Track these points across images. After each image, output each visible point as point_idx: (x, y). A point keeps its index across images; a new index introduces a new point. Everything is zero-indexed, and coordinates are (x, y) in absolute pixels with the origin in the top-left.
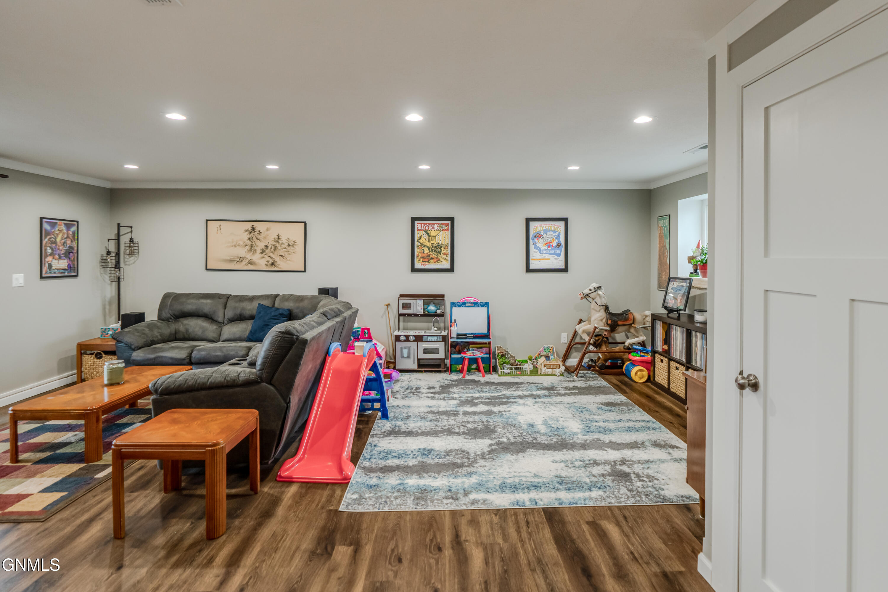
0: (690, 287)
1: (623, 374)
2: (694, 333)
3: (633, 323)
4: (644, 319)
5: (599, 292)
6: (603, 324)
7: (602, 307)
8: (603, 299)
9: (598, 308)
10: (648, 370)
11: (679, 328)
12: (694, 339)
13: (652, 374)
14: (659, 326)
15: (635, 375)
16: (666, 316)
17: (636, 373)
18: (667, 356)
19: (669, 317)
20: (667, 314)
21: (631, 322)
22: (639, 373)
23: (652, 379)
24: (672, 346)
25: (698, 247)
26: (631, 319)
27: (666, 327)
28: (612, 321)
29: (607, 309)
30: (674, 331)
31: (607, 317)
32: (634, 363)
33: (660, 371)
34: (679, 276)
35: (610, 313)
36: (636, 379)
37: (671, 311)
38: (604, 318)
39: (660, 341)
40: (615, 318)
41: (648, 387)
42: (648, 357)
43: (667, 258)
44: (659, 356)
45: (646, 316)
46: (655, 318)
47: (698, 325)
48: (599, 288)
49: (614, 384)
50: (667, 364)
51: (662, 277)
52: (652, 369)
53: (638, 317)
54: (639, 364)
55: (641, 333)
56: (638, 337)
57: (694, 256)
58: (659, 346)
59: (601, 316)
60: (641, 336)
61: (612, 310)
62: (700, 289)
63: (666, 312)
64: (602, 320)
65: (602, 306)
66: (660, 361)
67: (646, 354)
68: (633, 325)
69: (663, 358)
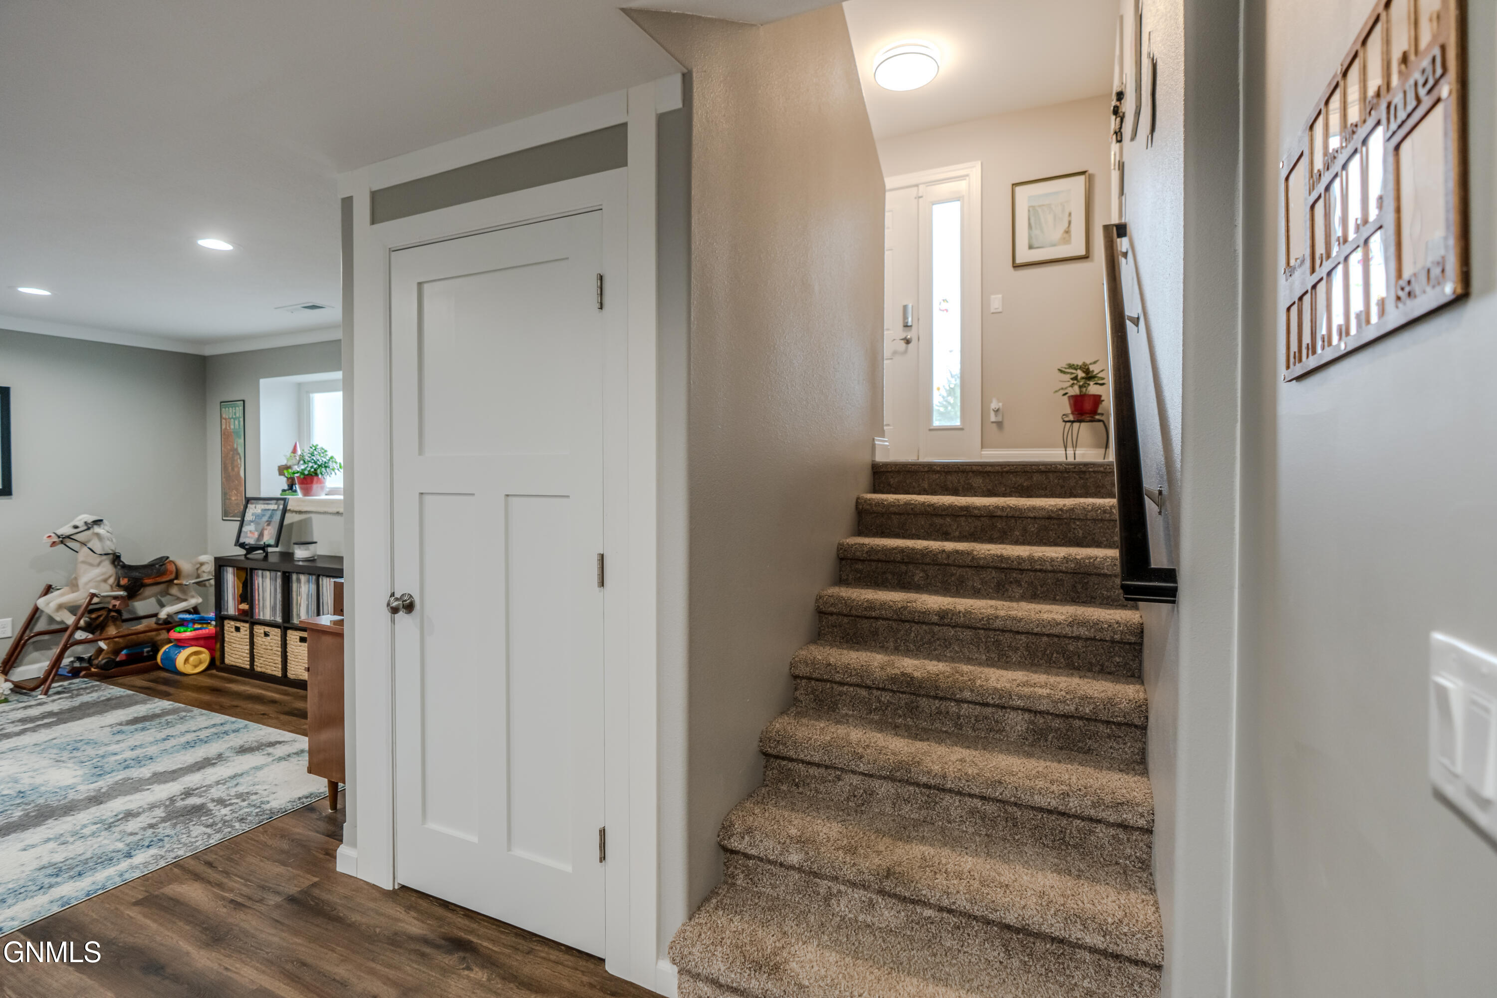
0: (285, 511)
1: (158, 668)
2: (294, 577)
3: (177, 577)
4: (197, 569)
5: (97, 529)
6: (108, 588)
7: (105, 557)
8: (108, 543)
9: (96, 559)
10: (211, 650)
11: (268, 573)
12: (295, 586)
13: (218, 654)
14: (230, 577)
15: (185, 663)
16: (243, 558)
17: (187, 660)
18: (247, 619)
19: (247, 559)
20: (245, 555)
21: (173, 576)
22: (192, 659)
23: (218, 663)
24: (257, 602)
25: (294, 451)
26: (171, 573)
27: (243, 575)
28: (130, 579)
29: (116, 559)
30: (260, 579)
31: (117, 573)
32: (181, 644)
33: (234, 645)
34: (263, 495)
35: (124, 566)
36: (188, 669)
37: (251, 549)
38: (110, 577)
39: (234, 599)
40: (136, 574)
41: (212, 676)
42: (211, 629)
43: (239, 469)
44: (232, 623)
45: (202, 564)
46: (221, 564)
47: (301, 563)
48: (98, 522)
49: (139, 688)
50: (248, 633)
51: (230, 499)
52: (218, 646)
53: (186, 566)
54: (193, 643)
55: (193, 593)
56: (185, 600)
57: (289, 464)
58: (231, 607)
59: (103, 574)
60: (193, 597)
61: (127, 560)
62: (300, 512)
63: (243, 552)
64: (105, 581)
65: (106, 554)
66: (233, 630)
67: (205, 626)
68: (175, 582)
69: (238, 624)
